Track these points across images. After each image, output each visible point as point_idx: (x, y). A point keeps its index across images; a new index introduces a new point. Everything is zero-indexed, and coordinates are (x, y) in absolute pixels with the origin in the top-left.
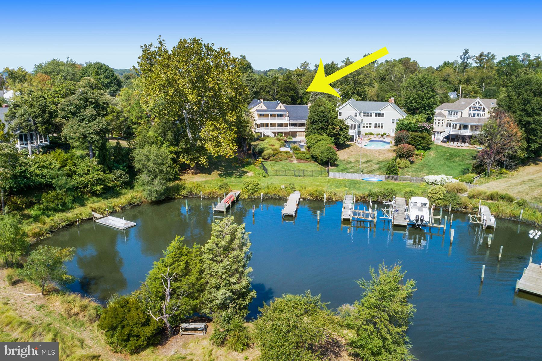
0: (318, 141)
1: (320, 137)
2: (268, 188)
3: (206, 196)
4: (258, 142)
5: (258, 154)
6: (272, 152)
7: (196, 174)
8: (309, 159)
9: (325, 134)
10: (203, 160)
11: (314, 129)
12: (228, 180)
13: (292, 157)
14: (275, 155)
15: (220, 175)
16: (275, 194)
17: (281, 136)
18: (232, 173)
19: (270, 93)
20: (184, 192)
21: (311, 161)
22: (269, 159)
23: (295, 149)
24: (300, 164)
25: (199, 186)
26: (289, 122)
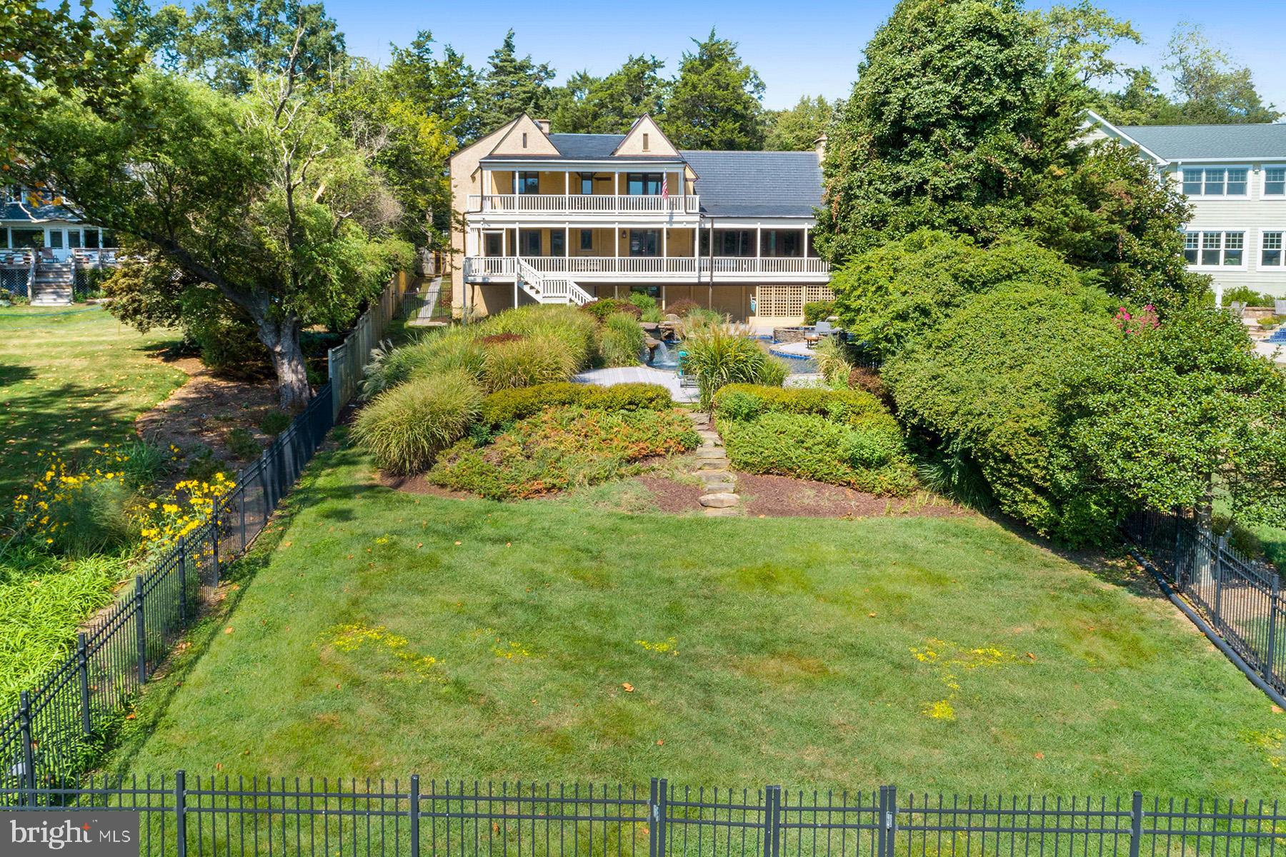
0: (969, 284)
8: (886, 477)
9: (1014, 234)
11: (903, 196)
22: (427, 465)
26: (700, 223)
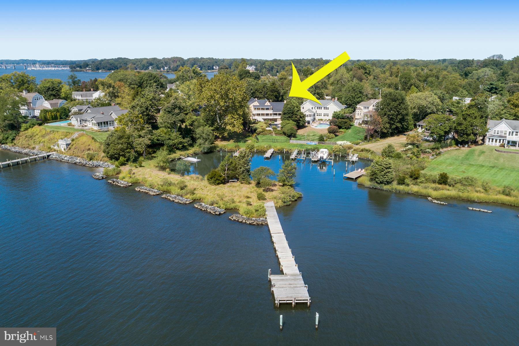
0: (287, 124)
1: (288, 122)
2: (258, 147)
3: (229, 150)
4: (254, 125)
5: (254, 131)
6: (261, 130)
7: (222, 141)
9: (291, 120)
10: (226, 134)
11: (285, 117)
12: (239, 144)
13: (272, 133)
14: (263, 132)
15: (234, 142)
16: (261, 150)
17: (267, 121)
18: (240, 141)
19: (262, 93)
20: (218, 149)
21: (282, 135)
22: (260, 134)
23: (273, 128)
24: (276, 137)
25: (225, 146)
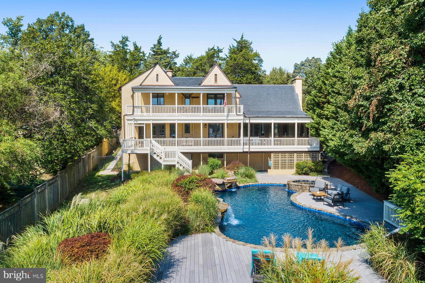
17: (215, 167)
26: (243, 120)
